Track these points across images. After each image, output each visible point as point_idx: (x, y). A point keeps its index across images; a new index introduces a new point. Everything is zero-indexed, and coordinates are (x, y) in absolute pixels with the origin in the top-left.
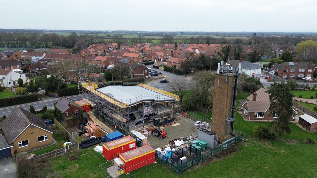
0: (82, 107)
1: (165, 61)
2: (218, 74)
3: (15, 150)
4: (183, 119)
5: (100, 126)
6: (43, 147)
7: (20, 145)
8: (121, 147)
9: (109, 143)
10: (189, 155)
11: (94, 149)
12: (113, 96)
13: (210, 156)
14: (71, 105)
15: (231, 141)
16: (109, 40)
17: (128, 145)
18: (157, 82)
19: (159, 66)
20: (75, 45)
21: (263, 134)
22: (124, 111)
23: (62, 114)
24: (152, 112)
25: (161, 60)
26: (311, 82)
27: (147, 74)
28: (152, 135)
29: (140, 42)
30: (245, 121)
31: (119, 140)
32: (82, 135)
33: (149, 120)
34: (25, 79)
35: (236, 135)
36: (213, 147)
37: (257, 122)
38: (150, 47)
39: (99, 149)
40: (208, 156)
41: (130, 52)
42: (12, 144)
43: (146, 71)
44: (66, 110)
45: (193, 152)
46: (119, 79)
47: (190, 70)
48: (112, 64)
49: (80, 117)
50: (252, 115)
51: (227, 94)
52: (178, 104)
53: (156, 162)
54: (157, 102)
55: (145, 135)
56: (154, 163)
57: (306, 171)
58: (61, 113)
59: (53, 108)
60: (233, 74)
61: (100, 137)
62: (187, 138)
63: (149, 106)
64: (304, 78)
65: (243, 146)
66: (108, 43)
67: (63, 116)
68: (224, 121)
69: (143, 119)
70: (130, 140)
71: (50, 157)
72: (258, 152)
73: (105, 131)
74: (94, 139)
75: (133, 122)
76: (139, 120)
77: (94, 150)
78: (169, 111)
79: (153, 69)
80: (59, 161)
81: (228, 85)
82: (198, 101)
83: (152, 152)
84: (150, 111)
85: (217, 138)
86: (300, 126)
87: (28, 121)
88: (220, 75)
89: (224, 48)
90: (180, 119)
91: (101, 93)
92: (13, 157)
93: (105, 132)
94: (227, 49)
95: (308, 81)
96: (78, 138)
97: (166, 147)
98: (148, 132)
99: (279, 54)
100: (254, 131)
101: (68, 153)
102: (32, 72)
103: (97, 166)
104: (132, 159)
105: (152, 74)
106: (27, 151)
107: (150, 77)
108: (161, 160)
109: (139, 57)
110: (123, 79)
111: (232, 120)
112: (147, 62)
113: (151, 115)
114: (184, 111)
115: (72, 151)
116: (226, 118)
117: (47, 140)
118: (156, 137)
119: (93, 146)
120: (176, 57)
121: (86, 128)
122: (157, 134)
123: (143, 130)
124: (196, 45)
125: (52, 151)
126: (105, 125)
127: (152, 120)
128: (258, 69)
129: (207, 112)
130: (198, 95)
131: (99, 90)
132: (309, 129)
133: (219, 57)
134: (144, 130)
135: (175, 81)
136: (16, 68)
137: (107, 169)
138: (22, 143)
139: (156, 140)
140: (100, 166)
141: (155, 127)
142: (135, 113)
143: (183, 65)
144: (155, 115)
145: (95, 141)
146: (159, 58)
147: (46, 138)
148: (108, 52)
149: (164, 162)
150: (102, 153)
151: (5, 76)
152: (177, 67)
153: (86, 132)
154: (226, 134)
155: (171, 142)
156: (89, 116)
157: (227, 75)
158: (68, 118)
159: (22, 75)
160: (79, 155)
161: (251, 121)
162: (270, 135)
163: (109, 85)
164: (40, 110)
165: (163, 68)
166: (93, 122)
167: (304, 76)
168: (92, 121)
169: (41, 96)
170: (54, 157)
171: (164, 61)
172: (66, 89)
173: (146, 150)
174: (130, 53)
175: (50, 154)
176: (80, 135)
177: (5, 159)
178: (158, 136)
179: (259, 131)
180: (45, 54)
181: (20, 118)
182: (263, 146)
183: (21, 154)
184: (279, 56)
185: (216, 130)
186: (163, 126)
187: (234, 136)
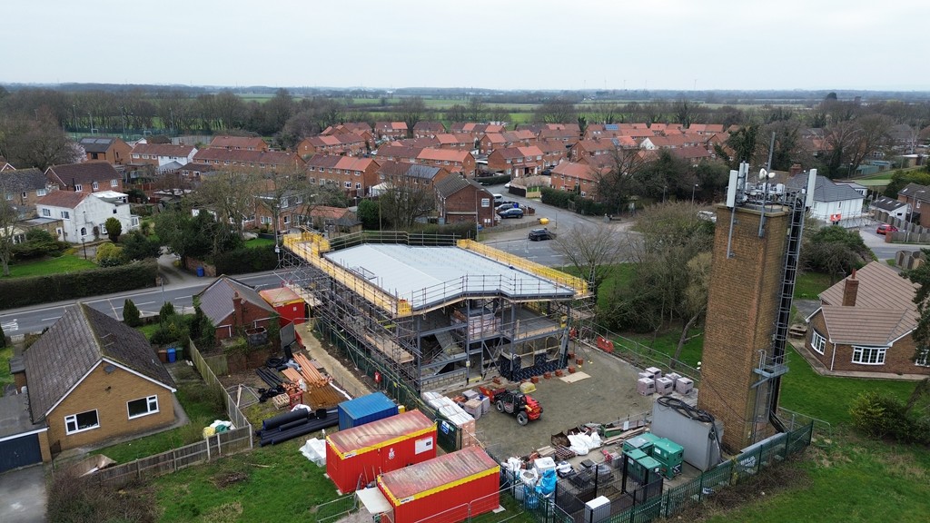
0: (279, 308)
1: (546, 173)
2: (730, 209)
3: (55, 440)
4: (599, 358)
5: (330, 372)
6: (142, 433)
7: (71, 426)
8: (385, 450)
9: (349, 433)
10: (620, 489)
11: (301, 449)
12: (373, 276)
13: (696, 497)
14: (242, 302)
15: (771, 444)
16: (382, 114)
17: (411, 443)
18: (519, 238)
19: (525, 188)
20: (286, 127)
21: (887, 424)
22: (405, 326)
23: (215, 329)
24: (496, 333)
25: (533, 170)
27: (489, 212)
28: (493, 409)
29: (474, 120)
30: (815, 375)
31: (380, 425)
32: (268, 401)
33: (487, 357)
34: (128, 221)
35: (790, 426)
36: (703, 466)
37: (859, 379)
38: (500, 132)
39: (315, 448)
40: (686, 495)
41: (442, 146)
42: (44, 422)
43: (485, 203)
44: (226, 319)
45: (635, 479)
46: (401, 225)
47: (625, 201)
48: (385, 181)
49: (267, 342)
50: (843, 354)
51: (762, 279)
52: (585, 309)
53: (501, 509)
54: (512, 301)
55: (471, 411)
56: (496, 511)
58: (211, 326)
59: (191, 310)
60: (786, 209)
61: (325, 410)
62: (611, 426)
63: (487, 311)
65: (813, 465)
66: (380, 121)
67: (217, 336)
68: (746, 370)
69: (464, 355)
70: (415, 425)
71: (159, 471)
72: (870, 490)
73: (342, 389)
74: (304, 414)
75: (433, 365)
76: (451, 359)
77: (301, 453)
78: (553, 332)
79: (507, 199)
80: (185, 487)
81: (766, 249)
82: (651, 299)
83: (488, 473)
84: (491, 328)
85: (721, 434)
87: (99, 348)
88: (736, 211)
89: (737, 134)
90: (589, 359)
91: (336, 265)
92: (47, 463)
93: (344, 393)
94: (747, 138)
96: (257, 411)
97: (539, 456)
99: (915, 156)
100: (851, 412)
101: (215, 459)
102: (152, 200)
103: (302, 509)
104: (418, 496)
105: (503, 212)
106: (94, 444)
107: (495, 223)
108: (522, 502)
109: (466, 160)
110: (412, 225)
111: (777, 370)
112: (491, 175)
113: (493, 343)
114: (603, 332)
115: (229, 454)
116: (753, 364)
117: (157, 411)
118: (505, 419)
119: (299, 439)
120: (581, 160)
121: (285, 377)
122: (510, 408)
123: (466, 393)
124: (645, 125)
125: (167, 449)
126: (345, 369)
127: (496, 359)
128: (854, 202)
129: (682, 340)
130: (651, 281)
131: (330, 256)
133: (721, 161)
134: (469, 393)
135: (576, 234)
136: (109, 188)
138: (75, 420)
139: (505, 429)
140: (315, 510)
141: (504, 382)
142: (442, 333)
143: (603, 186)
144: (507, 341)
145: (306, 422)
146: (528, 165)
147: (153, 406)
148: (376, 146)
149: (530, 510)
150: (323, 464)
151: (70, 211)
152: (583, 192)
153: (281, 390)
154: (753, 419)
155: (556, 436)
156: (298, 339)
157: (762, 212)
158: (232, 344)
159: (119, 209)
160: (249, 470)
161: (837, 374)
162: (911, 430)
163: (364, 242)
164: (153, 314)
165: (538, 194)
166: (309, 358)
168: (307, 354)
169: (167, 270)
170: (171, 472)
171: (543, 174)
172: (238, 251)
173: (469, 466)
174: (439, 148)
175: (157, 460)
176: (262, 400)
177: (20, 468)
178: (514, 415)
179: (869, 412)
180: (195, 151)
181: (78, 338)
182: (888, 470)
183: (71, 453)
184: (917, 164)
185: (716, 404)
186: (532, 381)
187: (780, 430)
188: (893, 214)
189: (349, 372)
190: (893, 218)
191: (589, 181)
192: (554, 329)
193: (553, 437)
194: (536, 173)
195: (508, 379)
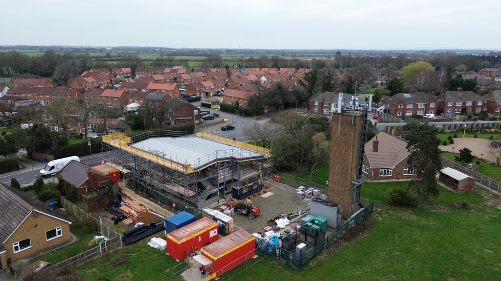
0: (107, 175)
1: (217, 95)
2: (339, 114)
3: (8, 257)
4: (275, 185)
5: (147, 206)
6: (55, 248)
7: (16, 248)
8: (197, 237)
9: (177, 232)
10: (304, 241)
11: (149, 244)
12: (164, 154)
13: (335, 239)
15: (360, 213)
16: (115, 63)
17: (208, 233)
19: (210, 104)
21: (400, 200)
23: (78, 189)
24: (230, 178)
25: (210, 94)
26: (435, 121)
27: (198, 117)
28: (236, 214)
29: (169, 66)
31: (191, 226)
32: (120, 223)
33: (226, 189)
35: (366, 205)
36: (335, 226)
37: (383, 183)
38: (186, 73)
39: (157, 242)
41: (157, 81)
42: (2, 248)
43: (196, 113)
44: (84, 183)
46: (154, 127)
47: (263, 109)
48: (133, 102)
49: (108, 194)
50: (376, 173)
51: (354, 143)
52: (269, 162)
53: (256, 256)
54: (239, 161)
55: (229, 215)
57: (472, 249)
58: (76, 188)
59: (56, 181)
60: (361, 113)
61: (155, 224)
62: (291, 214)
63: (226, 167)
64: (426, 115)
65: (376, 220)
66: (114, 67)
67: (79, 193)
68: (349, 184)
69: (217, 189)
71: (77, 264)
72: (399, 226)
73: (156, 213)
74: (141, 228)
75: (202, 196)
76: (211, 192)
80: (94, 270)
81: (355, 130)
83: (251, 240)
84: (228, 175)
86: (442, 185)
87: (28, 204)
88: (342, 114)
89: (308, 74)
90: (271, 186)
92: (6, 269)
93: (158, 215)
94: (313, 76)
95: (431, 120)
96: (115, 229)
97: (265, 231)
98: (230, 209)
99: (380, 82)
100: (386, 196)
101: (104, 254)
103: (162, 271)
104: (224, 255)
105: (203, 117)
106: (29, 257)
107: (201, 122)
108: (264, 252)
109: (175, 89)
110: (161, 126)
111: (361, 181)
112: (189, 97)
113: (229, 182)
115: (111, 251)
116: (351, 180)
117: (61, 235)
118: (243, 218)
119: (145, 239)
120: (236, 88)
121: (122, 210)
123: (221, 207)
124: (258, 69)
126: (153, 203)
127: (231, 190)
129: (312, 173)
130: (291, 147)
131: (135, 146)
132: (456, 188)
133: (302, 87)
134: (223, 207)
137: (182, 274)
138: (18, 245)
139: (245, 222)
140: (168, 270)
141: (236, 200)
142: (203, 181)
143: (251, 101)
144: (235, 181)
145: (146, 231)
146: (207, 91)
147: (59, 233)
148: (117, 83)
149: (270, 255)
150: (164, 249)
152: (240, 105)
153: (124, 217)
154: (352, 203)
155: (270, 221)
156: (120, 190)
157: (353, 115)
158: (89, 197)
160: (127, 257)
161: (374, 181)
162: (409, 201)
163: (150, 137)
164: (27, 185)
165: (218, 106)
166: (132, 200)
167: (425, 113)
168: (129, 197)
169: (22, 160)
170: (83, 264)
171: (215, 95)
172: (66, 146)
174: (155, 82)
175: (76, 259)
176: (116, 223)
178: (247, 215)
179: (393, 196)
180: (7, 89)
181: (7, 201)
182: (404, 218)
183: (17, 263)
184: (381, 86)
185: (336, 199)
186: (249, 198)
187: (362, 207)
188: (378, 110)
189: (156, 205)
190: (379, 112)
191: (243, 99)
192: (256, 173)
193: (268, 222)
194: (211, 95)
195: (237, 199)
